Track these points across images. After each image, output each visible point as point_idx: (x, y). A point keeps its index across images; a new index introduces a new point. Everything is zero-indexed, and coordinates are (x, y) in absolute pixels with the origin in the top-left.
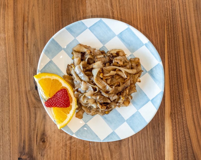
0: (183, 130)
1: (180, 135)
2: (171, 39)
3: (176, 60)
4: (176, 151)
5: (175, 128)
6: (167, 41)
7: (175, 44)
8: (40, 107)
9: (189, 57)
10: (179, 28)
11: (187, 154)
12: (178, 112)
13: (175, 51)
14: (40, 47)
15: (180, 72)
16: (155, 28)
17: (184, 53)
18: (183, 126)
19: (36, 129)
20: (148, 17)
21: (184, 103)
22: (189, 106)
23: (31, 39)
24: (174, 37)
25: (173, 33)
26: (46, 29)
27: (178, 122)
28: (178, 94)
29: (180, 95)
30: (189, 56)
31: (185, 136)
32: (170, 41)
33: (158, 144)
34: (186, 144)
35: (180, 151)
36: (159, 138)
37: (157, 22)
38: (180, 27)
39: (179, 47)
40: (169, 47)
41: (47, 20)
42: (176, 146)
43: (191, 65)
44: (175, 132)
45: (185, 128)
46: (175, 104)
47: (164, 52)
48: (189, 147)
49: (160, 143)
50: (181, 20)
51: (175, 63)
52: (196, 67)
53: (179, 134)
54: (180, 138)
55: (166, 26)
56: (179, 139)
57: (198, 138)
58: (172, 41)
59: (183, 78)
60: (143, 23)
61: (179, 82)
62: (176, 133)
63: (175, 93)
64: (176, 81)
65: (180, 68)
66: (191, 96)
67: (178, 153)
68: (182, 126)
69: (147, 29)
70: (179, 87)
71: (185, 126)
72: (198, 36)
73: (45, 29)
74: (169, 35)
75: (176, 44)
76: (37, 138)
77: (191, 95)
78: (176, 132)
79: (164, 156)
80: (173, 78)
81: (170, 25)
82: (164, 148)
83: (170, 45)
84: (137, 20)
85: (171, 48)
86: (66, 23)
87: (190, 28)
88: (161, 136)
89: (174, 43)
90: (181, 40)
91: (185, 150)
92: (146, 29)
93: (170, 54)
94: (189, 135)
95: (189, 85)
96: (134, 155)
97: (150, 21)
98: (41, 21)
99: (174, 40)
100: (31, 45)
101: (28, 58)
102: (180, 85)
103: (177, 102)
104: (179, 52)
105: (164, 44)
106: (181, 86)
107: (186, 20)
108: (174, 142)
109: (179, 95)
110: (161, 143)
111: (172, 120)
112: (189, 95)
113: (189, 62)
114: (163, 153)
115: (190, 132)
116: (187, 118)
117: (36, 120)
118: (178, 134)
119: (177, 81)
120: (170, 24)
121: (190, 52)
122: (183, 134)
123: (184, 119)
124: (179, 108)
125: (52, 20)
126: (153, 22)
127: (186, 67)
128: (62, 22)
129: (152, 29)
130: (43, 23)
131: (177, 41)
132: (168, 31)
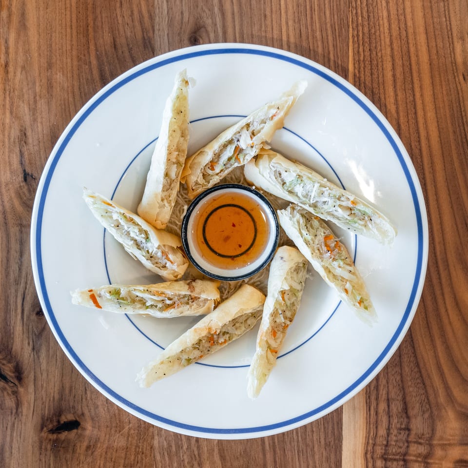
2: (364, 64)
6: (355, 67)
7: (373, 76)
9: (407, 109)
10: (384, 37)
11: (398, 358)
14: (37, 75)
16: (324, 35)
17: (396, 100)
19: (23, 281)
20: (308, 7)
23: (16, 53)
24: (370, 58)
25: (368, 48)
26: (54, 30)
30: (407, 107)
32: (362, 68)
37: (328, 20)
38: (386, 35)
39: (383, 84)
41: (57, 8)
43: (411, 129)
50: (389, 16)
52: (426, 135)
55: (351, 29)
57: (426, 317)
58: (366, 69)
60: (294, 21)
72: (430, 56)
73: (51, 29)
74: (358, 52)
75: (375, 76)
76: (25, 303)
81: (360, 28)
84: (278, 13)
86: (103, 15)
87: (411, 37)
89: (372, 74)
90: (388, 66)
92: (303, 35)
97: (312, 18)
98: (41, 9)
99: (371, 67)
100: (15, 69)
101: (7, 102)
107: (402, 18)
117: (23, 259)
120: (363, 26)
121: (411, 98)
125: (68, 5)
126: (320, 19)
128: (93, 12)
129: (316, 37)
130: (47, 13)
131: (378, 69)
132: (356, 42)
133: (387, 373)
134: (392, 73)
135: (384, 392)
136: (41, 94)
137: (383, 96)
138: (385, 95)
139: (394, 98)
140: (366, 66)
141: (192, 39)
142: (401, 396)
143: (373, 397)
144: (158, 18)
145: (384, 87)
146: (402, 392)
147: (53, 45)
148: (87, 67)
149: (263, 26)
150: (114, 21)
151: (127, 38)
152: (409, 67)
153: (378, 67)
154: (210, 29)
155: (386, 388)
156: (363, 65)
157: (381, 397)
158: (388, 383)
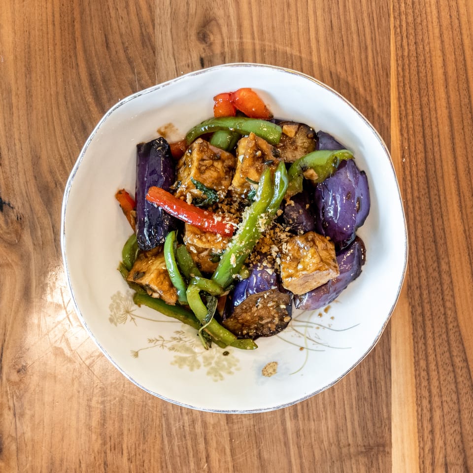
0: (446, 339)
1: (436, 356)
2: (409, 60)
3: (423, 123)
4: (425, 403)
5: (421, 332)
6: (398, 64)
7: (421, 75)
8: (13, 264)
9: (462, 114)
10: (433, 27)
11: (457, 414)
12: (431, 282)
13: (420, 94)
14: (13, 82)
15: (436, 161)
16: (360, 26)
17: (448, 103)
18: (447, 328)
21: (448, 256)
22: (464, 264)
24: (416, 53)
25: (414, 41)
26: (32, 26)
27: (432, 315)
28: (429, 229)
29: (437, 229)
30: (461, 110)
31: (451, 357)
32: (407, 66)
33: (370, 381)
34: (456, 383)
35: (437, 404)
36: (371, 364)
37: (365, 8)
38: (435, 24)
39: (433, 84)
40: (402, 84)
42: (425, 387)
43: (466, 138)
44: (421, 345)
45: (451, 333)
46: (422, 258)
47: (387, 99)
48: (465, 391)
49: (375, 379)
51: (421, 133)
53: (435, 350)
54: (437, 365)
55: (392, 19)
56: (433, 366)
58: (411, 66)
59: (446, 178)
60: (324, 10)
61: (433, 192)
62: (423, 347)
63: (419, 225)
64: (424, 189)
65: (436, 149)
66: (469, 235)
67: (431, 410)
68: (443, 325)
69: (336, 29)
70: (434, 207)
71: (450, 326)
73: (30, 25)
74: (402, 46)
75: (422, 75)
76: (3, 359)
77: (469, 230)
78: (425, 344)
79: (389, 418)
80: (415, 178)
81: (404, 17)
82: (388, 395)
83: (404, 76)
85: (407, 86)
86: (92, 7)
87: (464, 26)
88: (379, 357)
89: (418, 73)
90: (438, 62)
91: (452, 400)
92: (334, 28)
93: (405, 105)
94: (465, 353)
95: (462, 200)
96: (297, 416)
97: (345, 6)
99: (418, 63)
102: (435, 199)
103: (428, 253)
104: (431, 99)
105: (388, 75)
106: (440, 202)
107: (453, 3)
108: (417, 376)
109: (434, 230)
110: (378, 378)
111: (413, 307)
112: (465, 231)
113: (463, 129)
114: (385, 410)
115: (466, 345)
116: (458, 301)
118: (430, 351)
119: (425, 187)
120: (406, 15)
121: (467, 100)
122: (446, 349)
123: (448, 304)
124: (434, 270)
126: (355, 8)
127: (453, 144)
128: (80, 5)
129: (350, 29)
130: (23, 6)
131: (425, 66)
132: (399, 35)
133: (444, 433)
134: (443, 71)
135: (441, 456)
136: (18, 105)
137: (433, 98)
138: (434, 97)
139: (446, 100)
140: (411, 63)
141: (201, 35)
142: (461, 460)
143: (428, 462)
144: (158, 10)
145: (433, 88)
146: (463, 454)
147: (32, 44)
148: (74, 71)
149: (286, 16)
150: (106, 15)
151: (121, 35)
152: (463, 63)
153: (425, 63)
154: (221, 21)
155: (444, 451)
156: (407, 62)
157: (438, 462)
158: (445, 444)
